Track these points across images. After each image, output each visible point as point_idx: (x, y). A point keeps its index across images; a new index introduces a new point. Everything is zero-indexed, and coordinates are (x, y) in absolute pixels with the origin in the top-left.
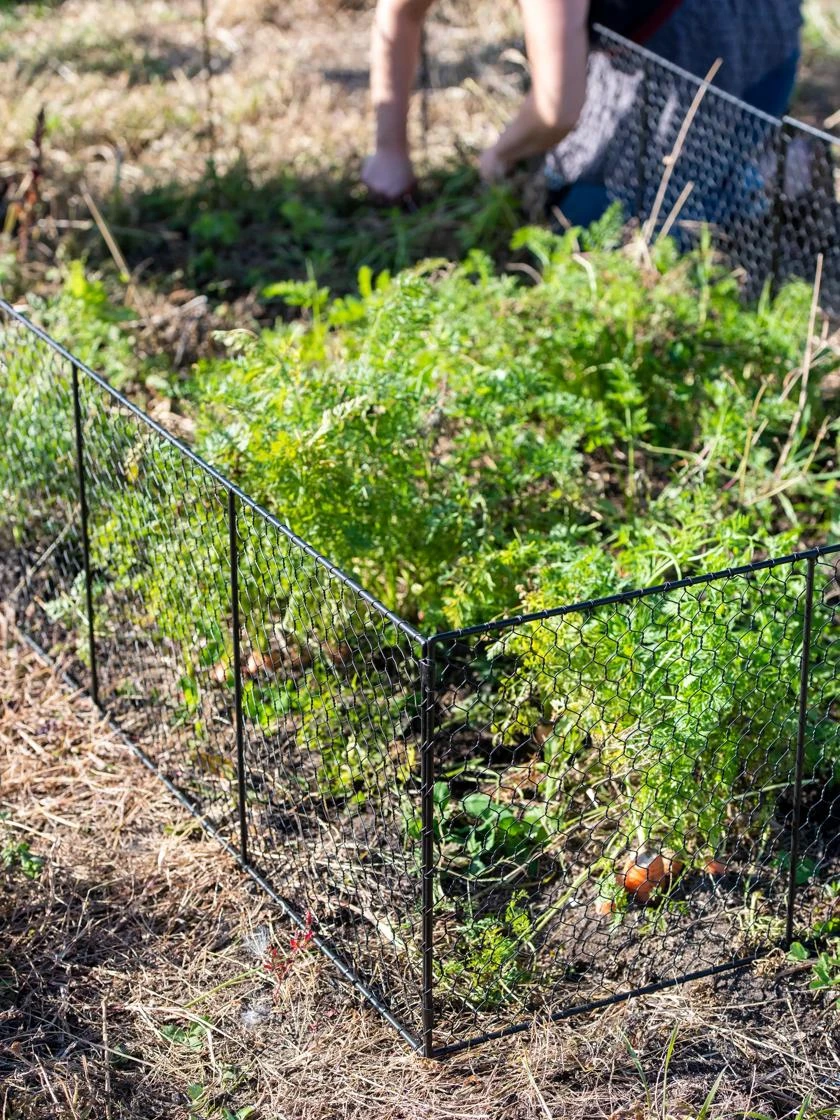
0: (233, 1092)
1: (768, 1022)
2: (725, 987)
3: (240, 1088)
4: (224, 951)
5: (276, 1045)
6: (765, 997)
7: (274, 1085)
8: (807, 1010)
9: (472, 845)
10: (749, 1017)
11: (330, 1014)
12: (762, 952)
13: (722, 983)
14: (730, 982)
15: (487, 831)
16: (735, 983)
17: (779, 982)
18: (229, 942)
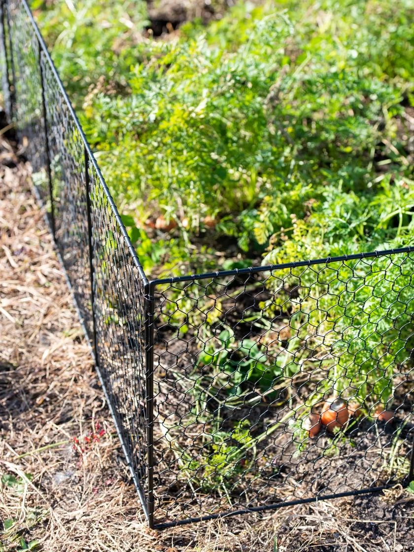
0: (31, 529)
1: (381, 534)
2: (360, 505)
3: (37, 526)
4: (63, 425)
5: (69, 499)
6: (385, 515)
7: (56, 528)
8: (410, 529)
9: (238, 375)
10: (370, 529)
11: (109, 482)
12: (390, 484)
13: (358, 501)
14: (365, 501)
15: (248, 367)
16: (367, 503)
17: (396, 507)
18: (68, 420)
